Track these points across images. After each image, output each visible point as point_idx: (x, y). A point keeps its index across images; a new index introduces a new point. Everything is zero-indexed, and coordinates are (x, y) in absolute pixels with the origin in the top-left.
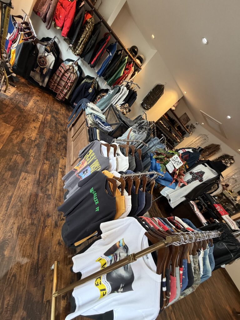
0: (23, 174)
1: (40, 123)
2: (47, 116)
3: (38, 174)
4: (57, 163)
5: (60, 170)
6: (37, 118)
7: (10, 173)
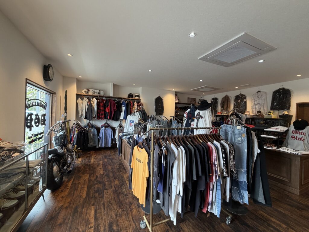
0: (105, 191)
1: (102, 165)
2: (104, 160)
3: (114, 187)
4: (123, 177)
5: (126, 180)
6: (99, 164)
7: (98, 194)
